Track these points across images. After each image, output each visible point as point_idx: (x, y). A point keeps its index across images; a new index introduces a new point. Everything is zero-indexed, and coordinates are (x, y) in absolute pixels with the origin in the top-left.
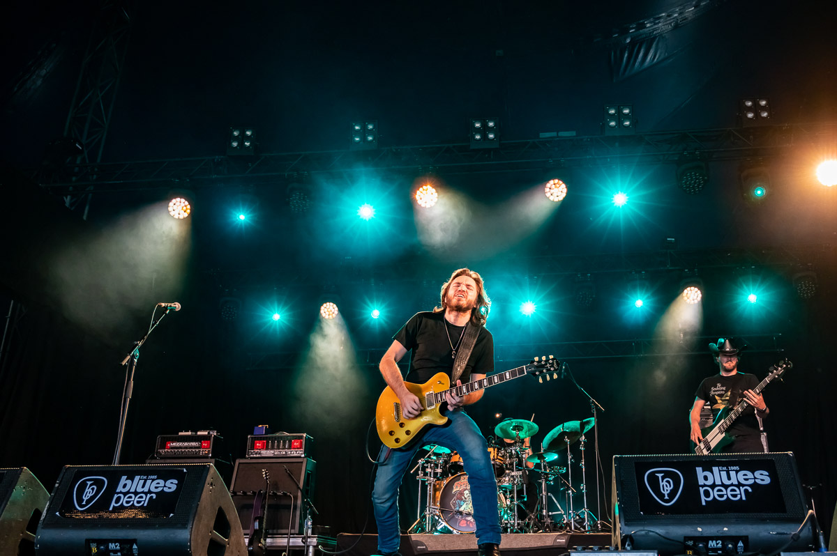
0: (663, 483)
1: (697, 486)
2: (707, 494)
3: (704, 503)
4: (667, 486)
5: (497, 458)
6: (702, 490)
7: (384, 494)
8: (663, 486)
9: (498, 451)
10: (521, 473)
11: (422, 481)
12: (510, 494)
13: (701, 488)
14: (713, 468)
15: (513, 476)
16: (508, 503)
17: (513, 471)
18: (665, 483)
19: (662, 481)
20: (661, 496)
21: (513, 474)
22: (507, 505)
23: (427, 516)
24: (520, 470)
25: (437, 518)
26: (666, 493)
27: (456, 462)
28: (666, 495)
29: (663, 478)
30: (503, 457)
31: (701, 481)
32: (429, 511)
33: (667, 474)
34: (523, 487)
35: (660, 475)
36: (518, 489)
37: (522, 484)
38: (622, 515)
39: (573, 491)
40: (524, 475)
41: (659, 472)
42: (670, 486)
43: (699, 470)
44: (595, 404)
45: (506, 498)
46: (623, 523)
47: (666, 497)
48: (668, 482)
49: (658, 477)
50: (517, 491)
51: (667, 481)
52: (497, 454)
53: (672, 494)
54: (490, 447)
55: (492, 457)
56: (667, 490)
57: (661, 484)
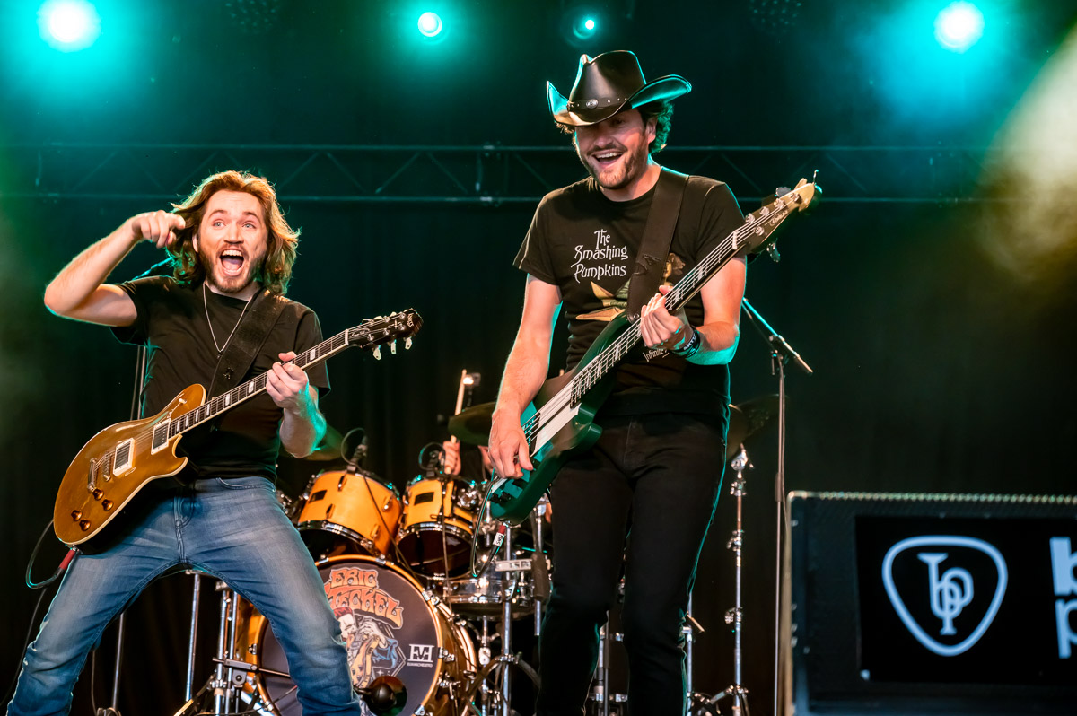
0: (940, 586)
1: (1049, 598)
4: (952, 594)
5: (453, 515)
7: (60, 648)
8: (941, 594)
9: (457, 493)
10: (527, 564)
11: (203, 578)
12: (490, 634)
15: (502, 575)
16: (484, 659)
17: (502, 557)
18: (946, 584)
19: (940, 578)
20: (931, 624)
21: (502, 566)
22: (479, 667)
23: (218, 693)
24: (526, 555)
25: (247, 699)
26: (947, 615)
27: (317, 523)
28: (948, 623)
29: (943, 568)
30: (473, 510)
32: (225, 677)
34: (534, 608)
35: (933, 560)
36: (516, 615)
37: (531, 602)
38: (802, 677)
39: (695, 630)
40: (539, 571)
41: (930, 547)
42: (963, 593)
44: (783, 350)
45: (477, 646)
46: (803, 702)
47: (948, 629)
48: (958, 581)
50: (514, 623)
51: (955, 580)
52: (454, 502)
53: (966, 621)
54: (430, 478)
55: (436, 512)
56: (952, 607)
57: (935, 587)
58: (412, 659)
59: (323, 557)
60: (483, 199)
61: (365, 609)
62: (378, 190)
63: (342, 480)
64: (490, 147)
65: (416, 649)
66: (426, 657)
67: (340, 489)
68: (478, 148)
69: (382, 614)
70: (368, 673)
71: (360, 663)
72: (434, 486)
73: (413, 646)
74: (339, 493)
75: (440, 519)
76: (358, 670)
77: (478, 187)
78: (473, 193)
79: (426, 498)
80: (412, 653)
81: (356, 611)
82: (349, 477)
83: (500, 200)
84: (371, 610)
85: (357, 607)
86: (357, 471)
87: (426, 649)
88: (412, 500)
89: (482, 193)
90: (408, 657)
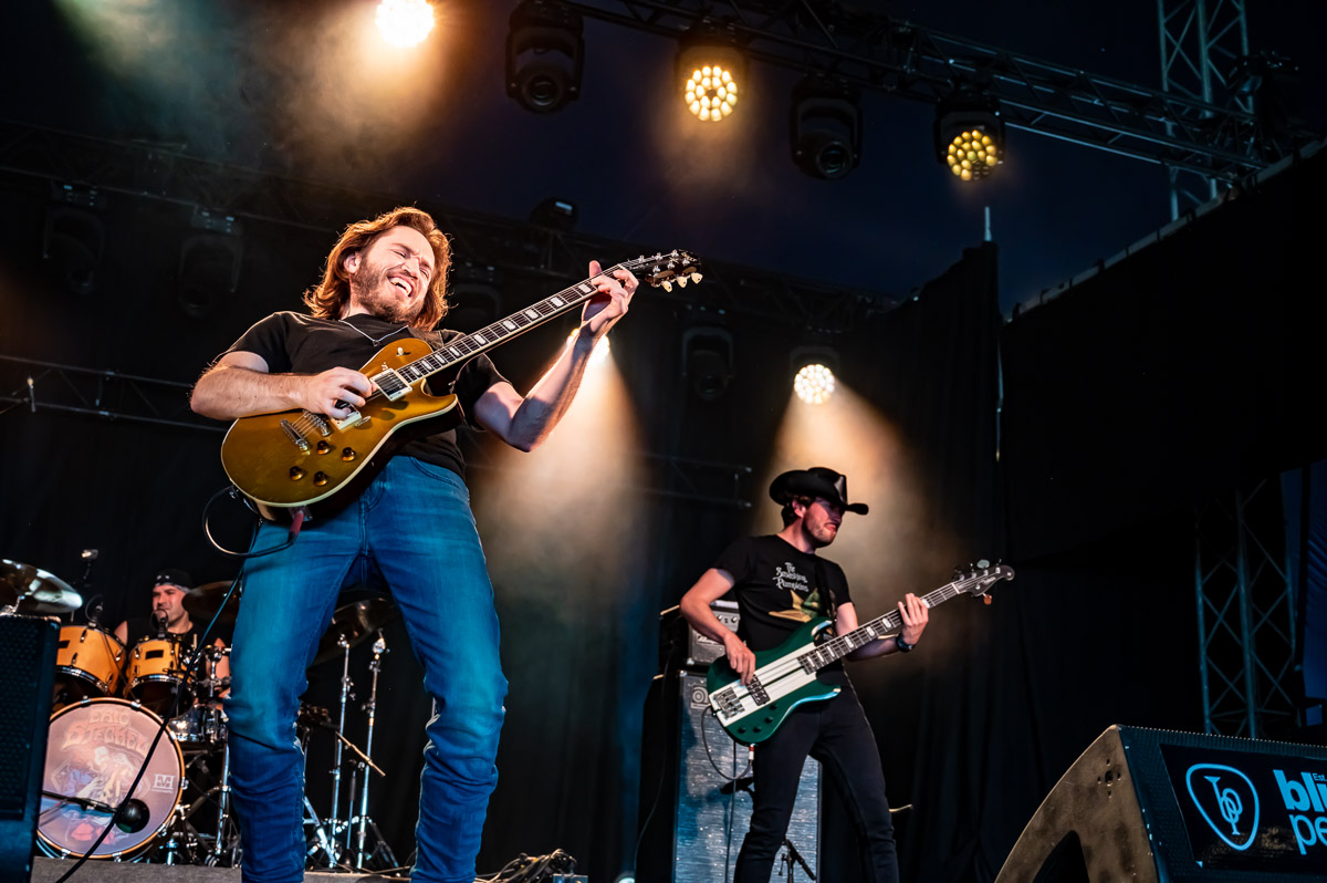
0: (1222, 799)
1: (1284, 810)
2: (1306, 833)
3: (1303, 852)
4: (1231, 806)
6: (1294, 820)
8: (1224, 803)
13: (1291, 817)
14: (1303, 774)
18: (1226, 799)
19: (1221, 795)
20: (1226, 828)
26: (1233, 821)
27: (64, 668)
28: (1234, 827)
29: (1221, 786)
31: (1290, 804)
33: (1227, 780)
35: (1214, 780)
41: (1210, 772)
42: (1237, 806)
43: (1279, 775)
47: (1236, 832)
48: (1232, 797)
49: (1211, 784)
51: (1229, 795)
53: (1244, 826)
54: (161, 639)
55: (167, 666)
56: (1234, 816)
57: (1220, 801)
58: (155, 786)
59: (86, 697)
60: (102, 413)
61: (117, 742)
62: (14, 394)
63: (84, 634)
64: (112, 373)
65: (160, 778)
66: (168, 785)
67: (82, 641)
68: (100, 372)
69: (132, 748)
70: (117, 795)
71: (111, 787)
72: (164, 645)
73: (157, 776)
74: (81, 645)
75: (170, 672)
76: (108, 793)
77: (98, 402)
78: (93, 406)
79: (159, 654)
80: (156, 781)
81: (110, 744)
82: (89, 631)
83: (116, 416)
84: (123, 744)
85: (111, 741)
86: (96, 628)
87: (169, 779)
88: (143, 655)
89: (100, 408)
90: (153, 784)
